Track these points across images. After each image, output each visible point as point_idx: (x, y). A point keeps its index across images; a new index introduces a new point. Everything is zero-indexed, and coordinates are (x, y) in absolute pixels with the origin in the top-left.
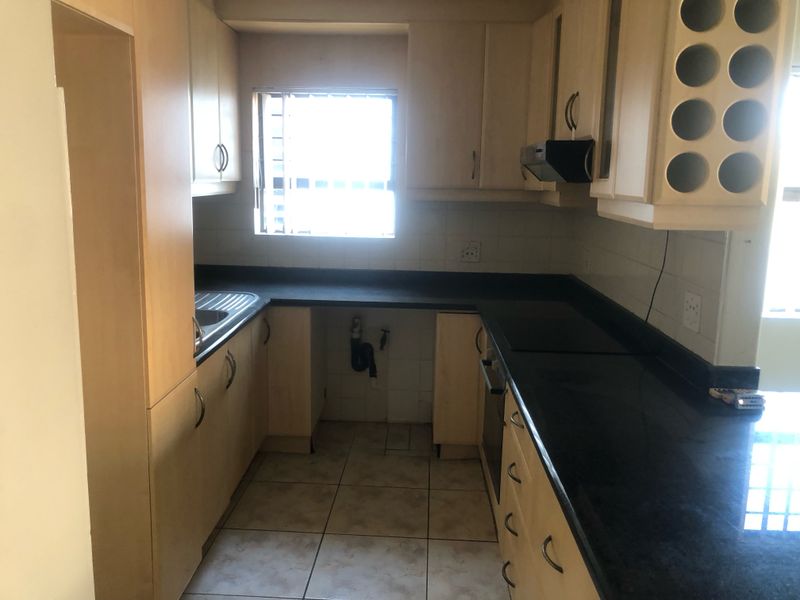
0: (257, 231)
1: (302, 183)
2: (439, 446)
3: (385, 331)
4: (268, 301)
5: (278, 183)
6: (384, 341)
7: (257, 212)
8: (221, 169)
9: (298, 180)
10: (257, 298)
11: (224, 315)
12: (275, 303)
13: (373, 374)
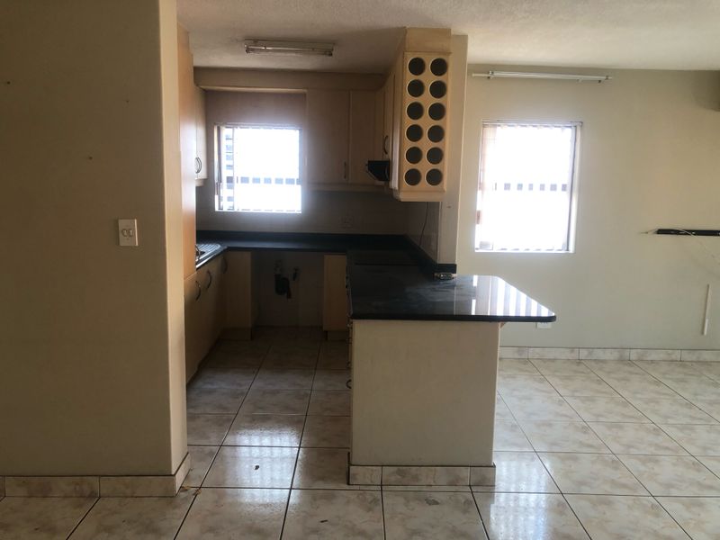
0: (217, 209)
1: (245, 180)
2: (327, 332)
3: (296, 270)
4: (226, 247)
5: (230, 180)
6: (295, 276)
7: (216, 197)
8: (198, 172)
9: (242, 178)
10: (219, 246)
11: (203, 253)
12: (229, 249)
13: (289, 296)
